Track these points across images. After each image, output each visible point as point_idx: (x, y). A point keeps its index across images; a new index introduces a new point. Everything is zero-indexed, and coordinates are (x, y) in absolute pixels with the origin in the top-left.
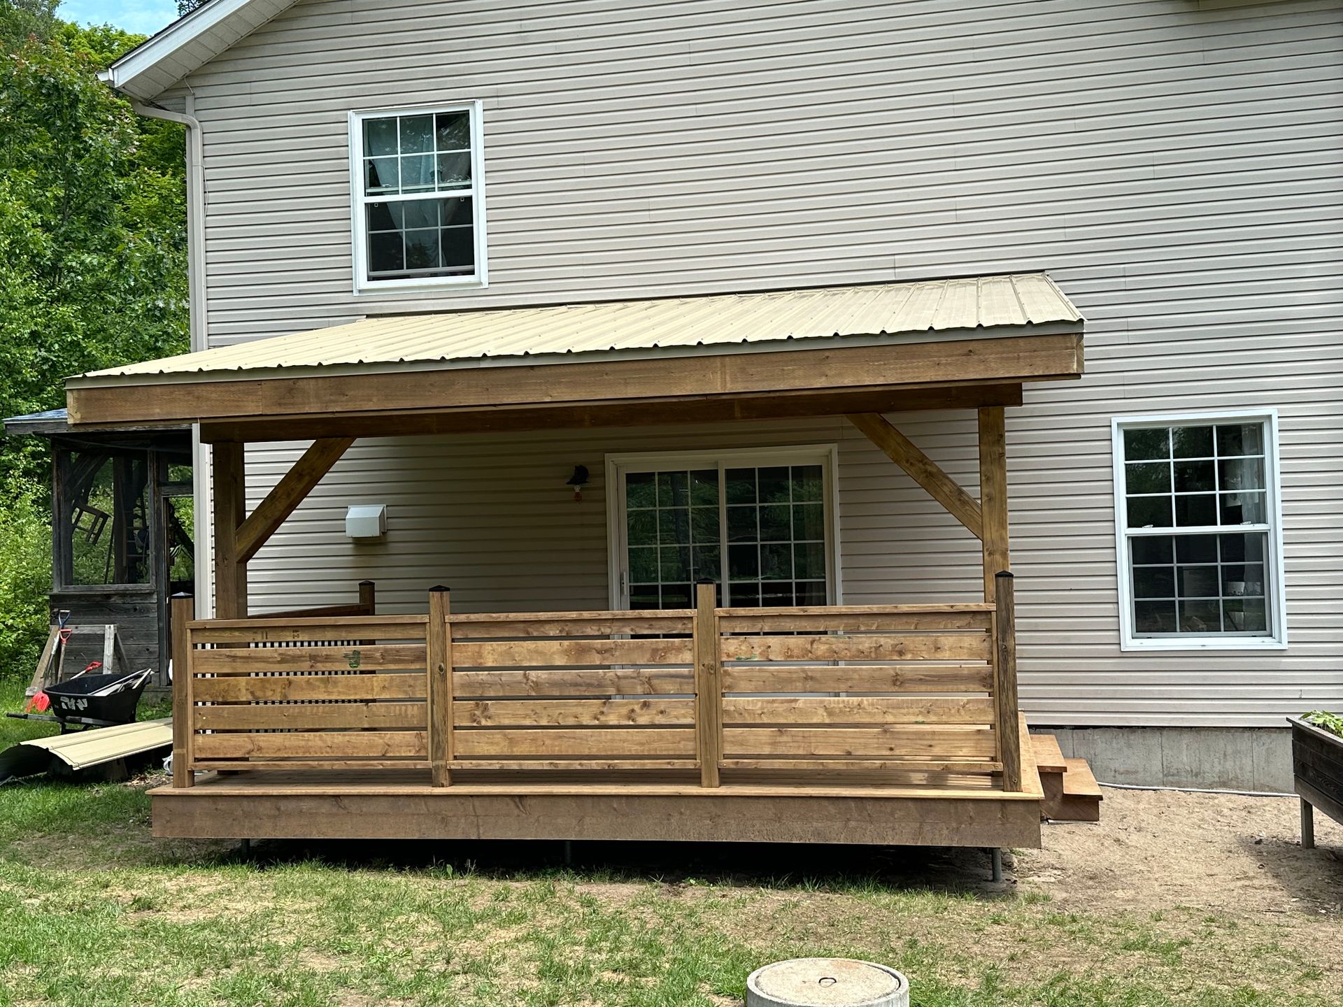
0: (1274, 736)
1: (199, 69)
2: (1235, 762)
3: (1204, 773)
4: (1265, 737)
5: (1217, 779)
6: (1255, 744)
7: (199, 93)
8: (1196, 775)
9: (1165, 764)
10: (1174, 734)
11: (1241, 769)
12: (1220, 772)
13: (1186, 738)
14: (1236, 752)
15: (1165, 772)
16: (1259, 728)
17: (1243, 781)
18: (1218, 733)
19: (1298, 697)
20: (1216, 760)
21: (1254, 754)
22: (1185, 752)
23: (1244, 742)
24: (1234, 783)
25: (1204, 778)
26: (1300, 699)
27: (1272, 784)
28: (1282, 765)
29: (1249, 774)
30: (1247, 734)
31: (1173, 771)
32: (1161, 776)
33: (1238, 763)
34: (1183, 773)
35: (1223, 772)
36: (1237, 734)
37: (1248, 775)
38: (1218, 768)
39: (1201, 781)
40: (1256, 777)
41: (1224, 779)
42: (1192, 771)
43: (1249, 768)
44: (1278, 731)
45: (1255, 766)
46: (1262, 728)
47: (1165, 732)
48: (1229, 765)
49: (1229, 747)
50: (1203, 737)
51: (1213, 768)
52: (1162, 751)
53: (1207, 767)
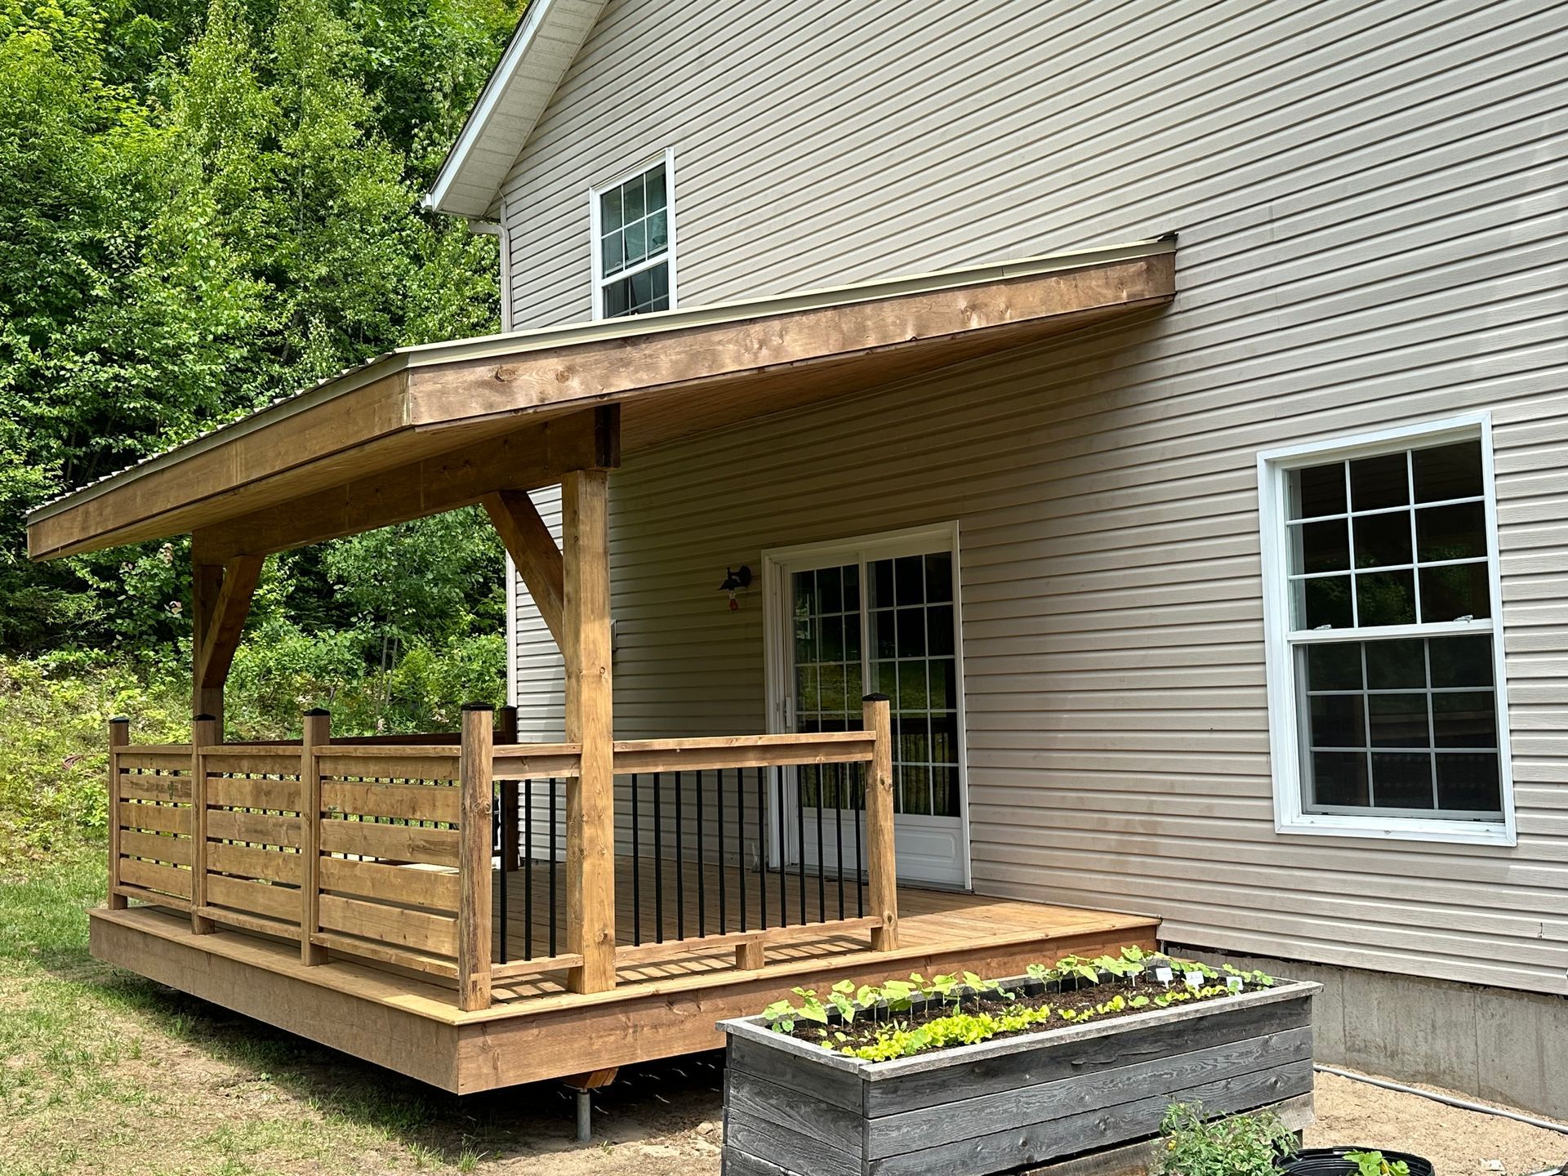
0: (1508, 1002)
1: (507, 175)
2: (1448, 1041)
3: (1404, 1053)
4: (1494, 1003)
5: (1422, 1068)
6: (1479, 1014)
7: (509, 200)
8: (1393, 1056)
9: (1347, 1028)
10: (1359, 979)
11: (1459, 1055)
12: (1426, 1056)
13: (1378, 990)
14: (1450, 1025)
15: (1349, 1044)
16: (1486, 986)
17: (1461, 1077)
18: (1423, 987)
19: (1536, 936)
20: (1420, 1034)
21: (1479, 1032)
22: (1375, 1012)
23: (1462, 1008)
24: (1448, 1078)
25: (1403, 1062)
26: (1540, 939)
27: (1508, 1092)
28: (1522, 1058)
29: (1470, 1066)
30: (1466, 994)
31: (1359, 1043)
32: (1342, 1049)
33: (1453, 1044)
34: (1373, 1050)
35: (1432, 1057)
36: (1452, 992)
37: (1469, 1069)
38: (1424, 1048)
39: (1399, 1067)
40: (1482, 1074)
41: (1432, 1069)
42: (1385, 1048)
43: (1469, 1056)
44: (1514, 995)
45: (1480, 1053)
46: (1489, 986)
47: (1347, 976)
48: (1440, 1045)
49: (1439, 1014)
50: (1401, 991)
51: (1417, 1047)
52: (1344, 1007)
53: (1407, 1043)
